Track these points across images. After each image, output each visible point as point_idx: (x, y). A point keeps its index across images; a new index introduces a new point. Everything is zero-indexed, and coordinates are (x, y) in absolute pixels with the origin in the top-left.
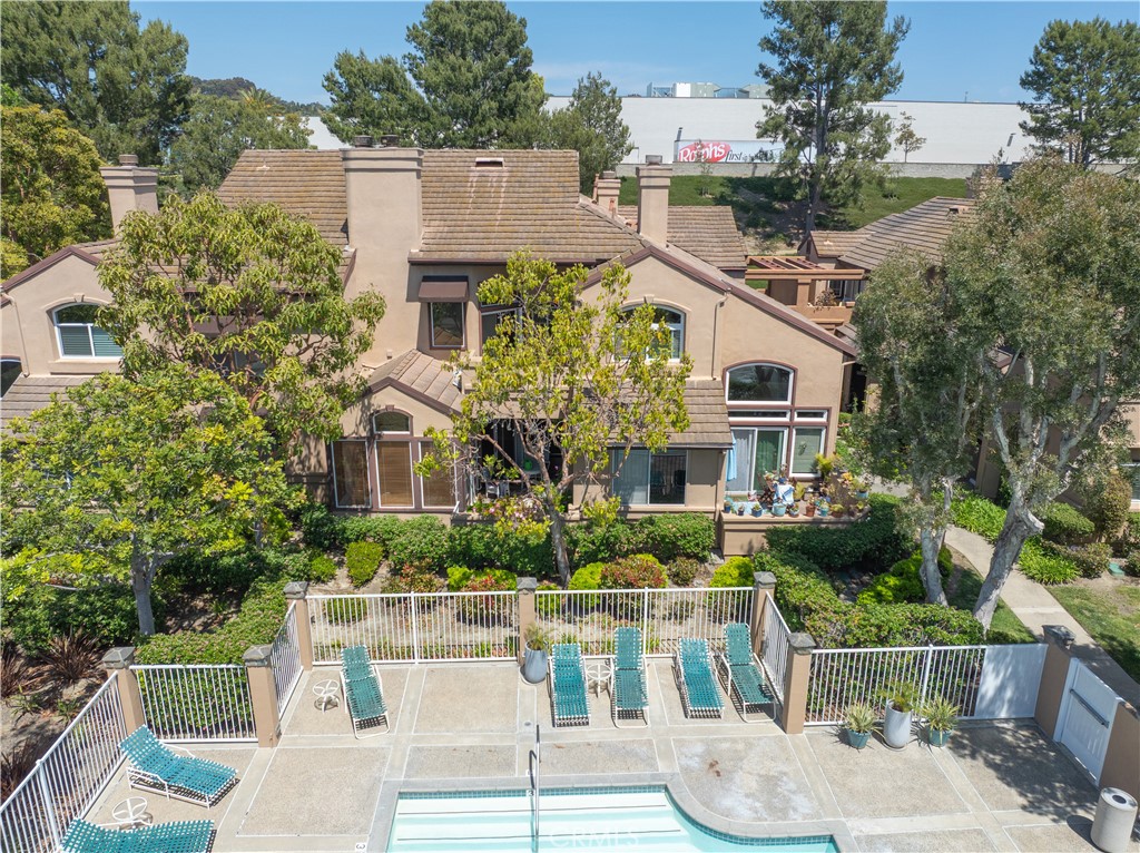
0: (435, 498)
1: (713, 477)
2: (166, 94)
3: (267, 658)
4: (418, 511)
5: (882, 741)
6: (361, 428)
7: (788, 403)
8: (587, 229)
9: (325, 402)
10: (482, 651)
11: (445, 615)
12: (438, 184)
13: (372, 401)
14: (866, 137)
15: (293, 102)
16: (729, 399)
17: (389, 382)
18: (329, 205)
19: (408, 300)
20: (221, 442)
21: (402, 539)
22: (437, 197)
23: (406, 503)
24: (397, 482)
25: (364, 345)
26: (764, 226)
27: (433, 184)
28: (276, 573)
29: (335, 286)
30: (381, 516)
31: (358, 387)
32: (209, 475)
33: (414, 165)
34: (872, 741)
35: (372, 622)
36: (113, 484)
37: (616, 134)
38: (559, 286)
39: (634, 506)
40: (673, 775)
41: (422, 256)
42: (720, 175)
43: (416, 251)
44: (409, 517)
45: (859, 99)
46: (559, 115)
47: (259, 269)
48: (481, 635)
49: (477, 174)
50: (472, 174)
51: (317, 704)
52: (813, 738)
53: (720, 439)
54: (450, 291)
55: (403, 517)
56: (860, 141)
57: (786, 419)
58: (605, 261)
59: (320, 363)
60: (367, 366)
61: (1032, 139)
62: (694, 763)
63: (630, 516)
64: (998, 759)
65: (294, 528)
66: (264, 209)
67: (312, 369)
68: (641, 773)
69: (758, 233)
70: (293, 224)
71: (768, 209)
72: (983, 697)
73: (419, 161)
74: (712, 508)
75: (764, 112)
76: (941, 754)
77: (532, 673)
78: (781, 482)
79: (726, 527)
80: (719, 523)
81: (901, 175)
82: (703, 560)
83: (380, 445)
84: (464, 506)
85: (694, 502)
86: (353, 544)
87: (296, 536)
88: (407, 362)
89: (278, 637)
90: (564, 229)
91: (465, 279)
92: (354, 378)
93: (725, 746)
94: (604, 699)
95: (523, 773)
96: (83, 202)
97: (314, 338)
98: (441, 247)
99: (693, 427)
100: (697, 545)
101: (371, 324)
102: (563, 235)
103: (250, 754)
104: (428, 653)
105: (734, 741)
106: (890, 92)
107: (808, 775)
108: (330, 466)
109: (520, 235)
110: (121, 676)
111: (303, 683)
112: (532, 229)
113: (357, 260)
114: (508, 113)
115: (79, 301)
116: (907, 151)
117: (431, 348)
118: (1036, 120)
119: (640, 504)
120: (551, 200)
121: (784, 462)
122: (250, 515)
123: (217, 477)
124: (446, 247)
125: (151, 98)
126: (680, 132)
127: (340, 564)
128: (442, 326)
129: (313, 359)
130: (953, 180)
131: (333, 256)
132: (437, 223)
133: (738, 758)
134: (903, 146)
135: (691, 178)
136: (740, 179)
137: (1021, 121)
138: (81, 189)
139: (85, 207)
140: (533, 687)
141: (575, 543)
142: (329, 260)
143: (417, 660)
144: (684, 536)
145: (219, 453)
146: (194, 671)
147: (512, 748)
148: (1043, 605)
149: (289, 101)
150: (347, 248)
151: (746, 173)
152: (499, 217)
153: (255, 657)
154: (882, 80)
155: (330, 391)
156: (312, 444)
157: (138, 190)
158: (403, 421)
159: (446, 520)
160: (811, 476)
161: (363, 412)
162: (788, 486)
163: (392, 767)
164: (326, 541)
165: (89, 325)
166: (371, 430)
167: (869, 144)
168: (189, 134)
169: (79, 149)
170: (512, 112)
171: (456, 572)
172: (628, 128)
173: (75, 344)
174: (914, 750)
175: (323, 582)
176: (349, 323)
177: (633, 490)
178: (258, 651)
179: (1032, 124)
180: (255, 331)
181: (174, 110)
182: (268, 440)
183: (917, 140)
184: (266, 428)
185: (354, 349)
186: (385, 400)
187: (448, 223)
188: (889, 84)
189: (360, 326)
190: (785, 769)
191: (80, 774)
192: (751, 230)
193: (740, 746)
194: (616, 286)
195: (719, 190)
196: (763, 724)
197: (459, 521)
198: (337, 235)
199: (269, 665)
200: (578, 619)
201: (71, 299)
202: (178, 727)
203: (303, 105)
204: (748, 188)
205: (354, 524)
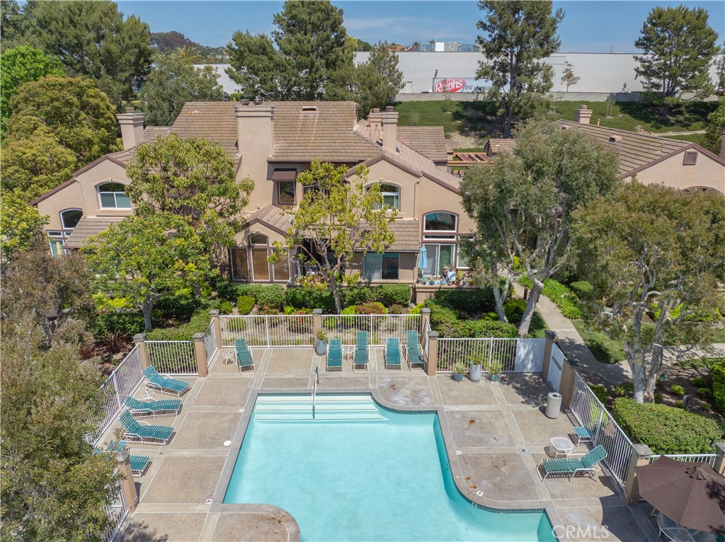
0: (280, 276)
1: (412, 266)
2: (138, 58)
3: (203, 338)
4: (272, 282)
5: (469, 378)
6: (245, 241)
7: (455, 231)
8: (356, 144)
9: (228, 229)
10: (298, 343)
11: (283, 328)
12: (283, 121)
13: (250, 229)
14: (538, 79)
15: (208, 47)
16: (426, 229)
17: (257, 220)
18: (229, 132)
19: (268, 179)
20: (183, 246)
21: (263, 294)
22: (282, 128)
23: (266, 279)
24: (261, 269)
25: (245, 203)
26: (480, 130)
27: (281, 121)
28: (206, 307)
29: (232, 176)
30: (254, 284)
31: (242, 222)
32: (177, 260)
33: (270, 114)
34: (465, 379)
35: (249, 331)
36: (138, 263)
37: (396, 76)
38: (335, 176)
39: (374, 281)
40: (375, 389)
41: (274, 159)
42: (456, 100)
43: (271, 156)
44: (267, 285)
45: (534, 56)
46: (361, 67)
47: (198, 169)
48: (299, 337)
49: (303, 115)
50: (300, 115)
51: (224, 362)
52: (440, 378)
53: (414, 248)
54: (287, 176)
55: (264, 285)
56: (535, 81)
57: (454, 240)
58: (363, 161)
59: (224, 211)
60: (247, 213)
61: (642, 78)
62: (385, 385)
63: (371, 285)
64: (519, 386)
65: (213, 290)
66: (199, 141)
67: (221, 214)
68: (362, 388)
69: (476, 134)
70: (212, 148)
71: (483, 120)
72: (519, 359)
73: (272, 112)
74: (411, 281)
75: (479, 65)
76: (495, 386)
77: (319, 351)
78: (451, 271)
79: (417, 290)
80: (414, 289)
81: (563, 100)
82: (406, 306)
83: (253, 250)
84: (293, 280)
85: (403, 278)
86: (241, 297)
87: (214, 294)
88: (267, 211)
89: (207, 331)
90: (345, 144)
91: (295, 170)
92: (240, 219)
93: (399, 379)
94: (351, 362)
95: (311, 387)
96: (102, 127)
97: (222, 200)
98: (283, 154)
99: (397, 242)
100: (403, 298)
101: (248, 193)
102: (344, 148)
103: (196, 379)
104: (273, 343)
105: (404, 378)
106: (554, 52)
107: (433, 390)
108: (229, 259)
109: (322, 148)
110: (141, 346)
111: (218, 354)
112: (329, 144)
113: (242, 160)
114: (332, 65)
115: (110, 181)
116: (568, 85)
117: (279, 204)
118: (644, 67)
119: (377, 279)
120: (339, 129)
121: (453, 261)
122: (195, 279)
123: (181, 261)
124: (285, 154)
125: (130, 62)
126: (436, 72)
127: (235, 306)
128: (284, 193)
129: (222, 210)
130: (595, 102)
131: (231, 164)
132: (282, 141)
133: (404, 384)
134: (566, 82)
135: (439, 102)
136: (467, 102)
137: (636, 67)
138: (101, 120)
139: (104, 129)
140: (320, 357)
141: (344, 296)
142: (229, 166)
143: (269, 346)
144: (396, 294)
145: (181, 250)
146: (172, 343)
147: (307, 379)
148: (567, 328)
149: (205, 46)
150: (237, 155)
151: (471, 99)
152: (313, 138)
153: (198, 337)
154: (548, 46)
155: (230, 224)
156: (222, 248)
157: (135, 125)
158: (263, 239)
159: (284, 286)
160: (467, 268)
161: (245, 234)
162: (453, 272)
163: (255, 385)
164: (228, 295)
165: (115, 193)
166: (249, 243)
167: (540, 83)
168: (152, 81)
169: (100, 99)
170: (334, 65)
171: (288, 309)
172: (402, 73)
173: (108, 202)
174: (483, 383)
175: (227, 314)
176: (238, 194)
177: (374, 272)
178: (199, 335)
179: (642, 69)
180: (196, 197)
181: (142, 67)
182: (202, 246)
183: (575, 78)
184: (201, 240)
185: (240, 205)
186: (256, 229)
187: (288, 141)
188: (552, 47)
189: (243, 194)
190: (423, 388)
191: (125, 386)
192: (473, 133)
193: (407, 380)
194: (362, 175)
195: (455, 109)
196: (420, 371)
197: (289, 286)
198: (233, 148)
199: (203, 341)
200: (344, 330)
201: (106, 180)
202: (165, 368)
203: (214, 48)
204: (473, 108)
205: (241, 287)
